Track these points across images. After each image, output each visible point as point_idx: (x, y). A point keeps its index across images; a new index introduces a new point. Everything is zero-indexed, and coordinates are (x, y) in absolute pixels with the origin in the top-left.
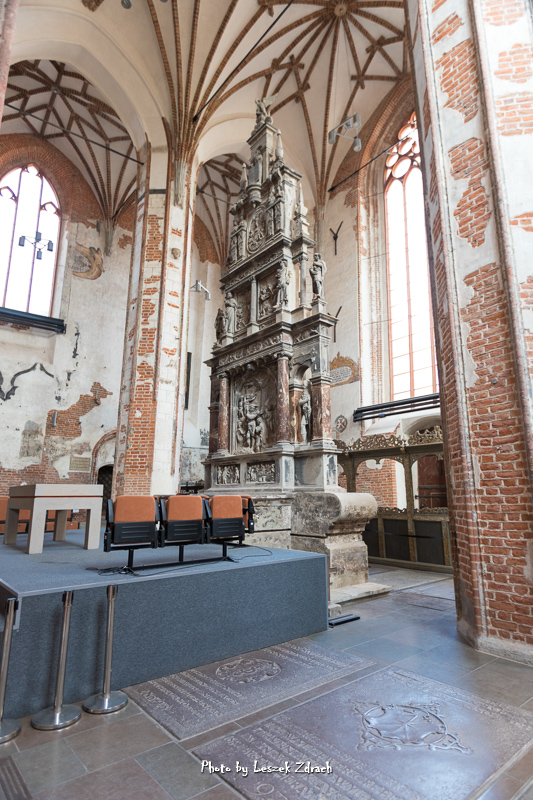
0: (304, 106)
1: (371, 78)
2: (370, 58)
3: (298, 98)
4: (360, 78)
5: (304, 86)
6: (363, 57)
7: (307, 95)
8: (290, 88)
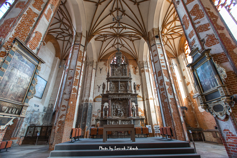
0: (103, 43)
1: (114, 47)
2: (116, 44)
3: (103, 41)
4: (113, 46)
5: (105, 41)
6: (115, 43)
7: (104, 42)
8: (102, 39)
